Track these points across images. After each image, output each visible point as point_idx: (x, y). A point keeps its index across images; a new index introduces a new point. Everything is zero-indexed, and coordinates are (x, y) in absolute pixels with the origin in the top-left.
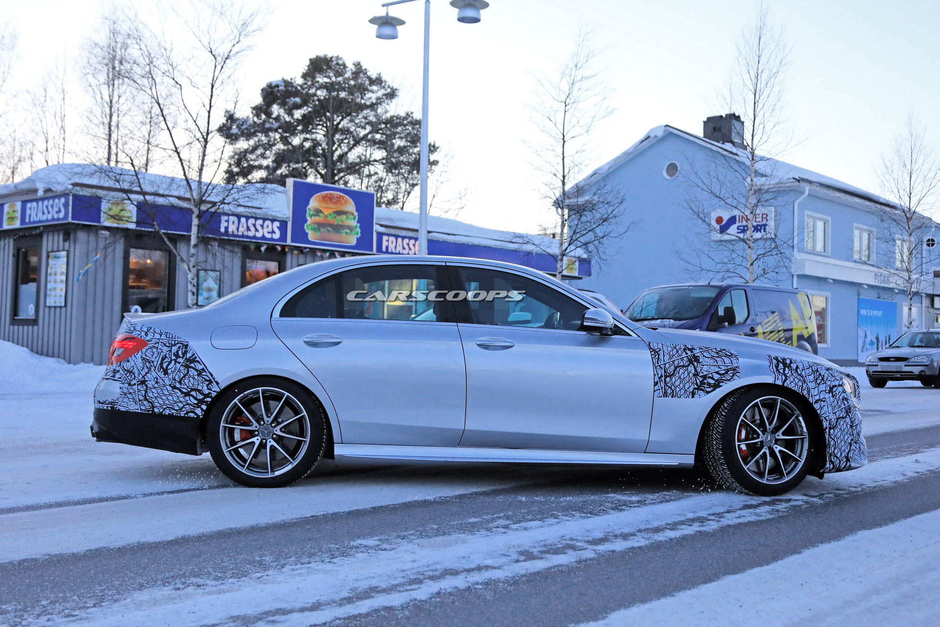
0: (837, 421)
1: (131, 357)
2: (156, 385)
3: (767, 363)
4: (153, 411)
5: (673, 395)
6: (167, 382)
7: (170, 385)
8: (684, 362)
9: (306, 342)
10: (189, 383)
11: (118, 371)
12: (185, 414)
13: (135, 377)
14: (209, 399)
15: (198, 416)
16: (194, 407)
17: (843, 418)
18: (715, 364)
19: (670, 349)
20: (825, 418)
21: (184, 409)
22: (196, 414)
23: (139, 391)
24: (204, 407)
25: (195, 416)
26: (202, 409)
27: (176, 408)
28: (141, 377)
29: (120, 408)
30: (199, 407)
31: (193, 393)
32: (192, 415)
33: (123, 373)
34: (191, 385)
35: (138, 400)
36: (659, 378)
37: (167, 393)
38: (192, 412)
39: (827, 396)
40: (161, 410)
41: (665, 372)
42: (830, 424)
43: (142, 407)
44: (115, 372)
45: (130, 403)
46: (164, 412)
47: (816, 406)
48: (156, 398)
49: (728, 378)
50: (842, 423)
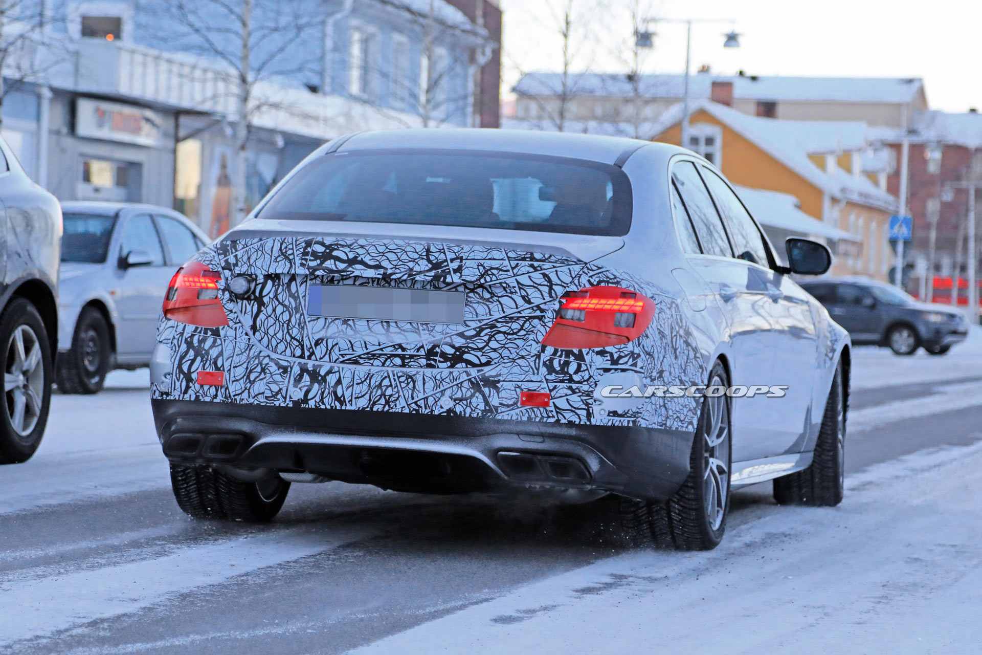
1: (648, 328)
4: (665, 424)
11: (639, 355)
13: (655, 364)
33: (644, 359)
44: (634, 356)
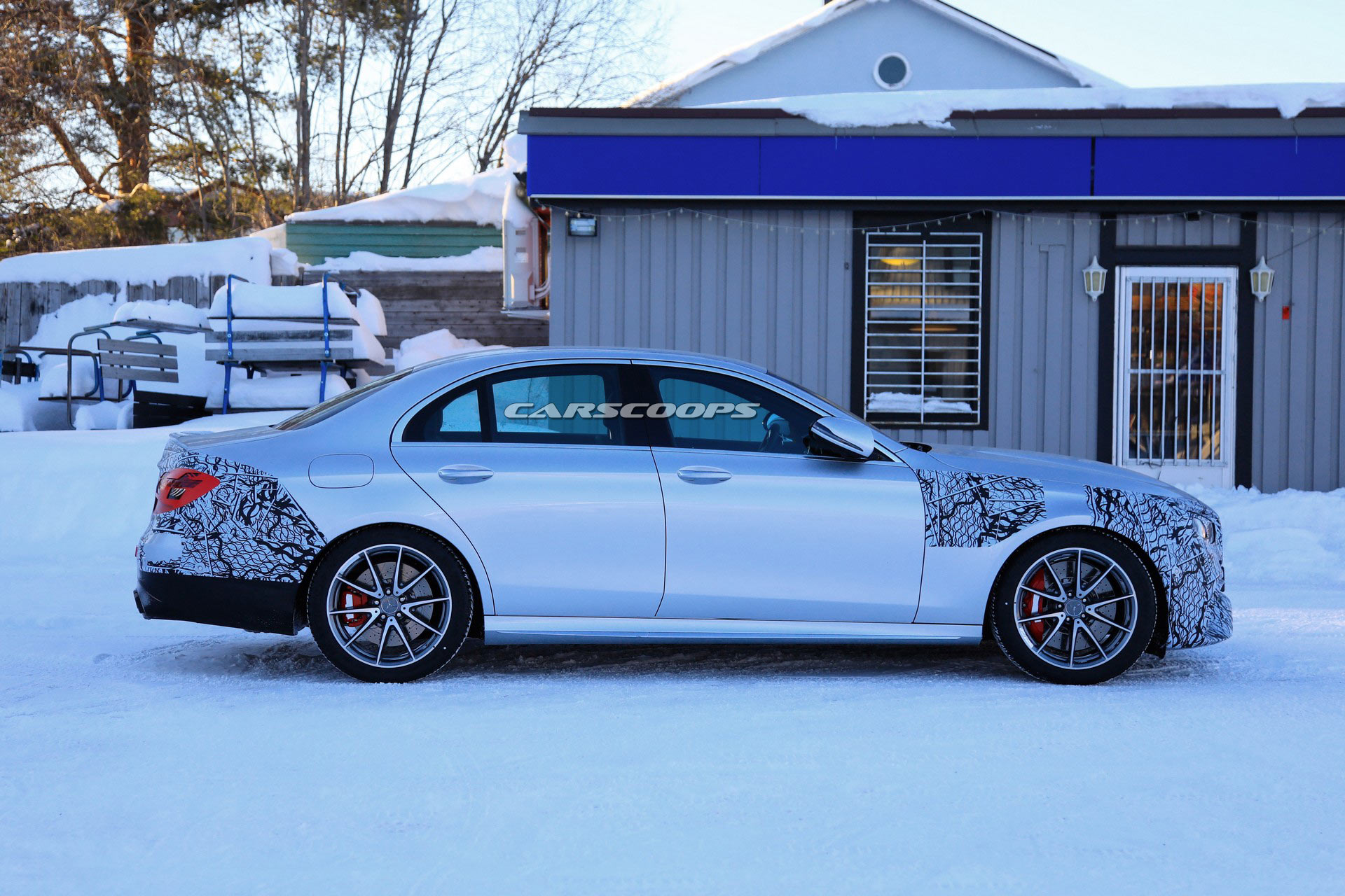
0: (1184, 577)
2: (234, 540)
3: (1084, 497)
5: (952, 543)
6: (250, 534)
7: (254, 539)
8: (968, 497)
9: (442, 477)
10: (281, 535)
12: (276, 578)
14: (310, 558)
15: (296, 581)
16: (290, 568)
17: (1191, 572)
18: (1011, 499)
19: (947, 479)
20: (1166, 573)
21: (275, 572)
22: (292, 578)
23: (210, 547)
24: (304, 568)
25: (291, 581)
26: (301, 572)
27: (265, 570)
28: (212, 527)
29: (183, 571)
30: (297, 568)
31: (287, 549)
32: (286, 579)
34: (284, 539)
35: (208, 560)
36: (933, 520)
37: (249, 549)
38: (286, 575)
39: (1169, 542)
40: (242, 574)
41: (941, 511)
42: (1172, 581)
43: (215, 570)
45: (197, 565)
46: (246, 576)
47: (1153, 557)
48: (234, 557)
49: (1029, 519)
50: (1190, 580)
